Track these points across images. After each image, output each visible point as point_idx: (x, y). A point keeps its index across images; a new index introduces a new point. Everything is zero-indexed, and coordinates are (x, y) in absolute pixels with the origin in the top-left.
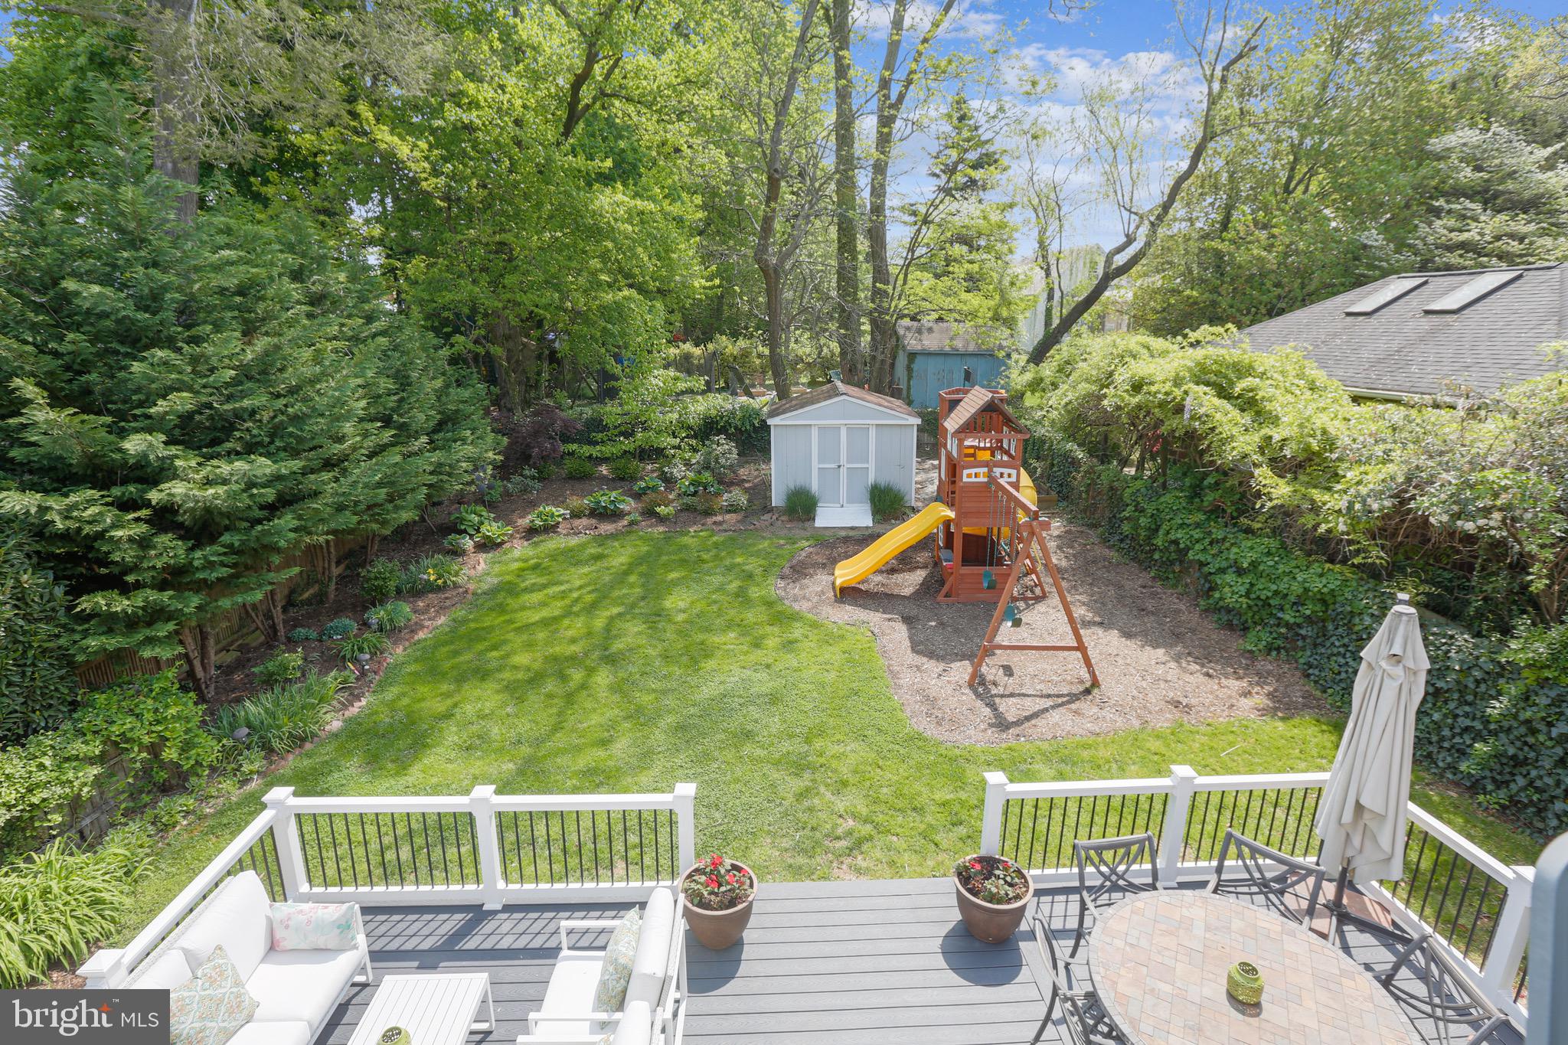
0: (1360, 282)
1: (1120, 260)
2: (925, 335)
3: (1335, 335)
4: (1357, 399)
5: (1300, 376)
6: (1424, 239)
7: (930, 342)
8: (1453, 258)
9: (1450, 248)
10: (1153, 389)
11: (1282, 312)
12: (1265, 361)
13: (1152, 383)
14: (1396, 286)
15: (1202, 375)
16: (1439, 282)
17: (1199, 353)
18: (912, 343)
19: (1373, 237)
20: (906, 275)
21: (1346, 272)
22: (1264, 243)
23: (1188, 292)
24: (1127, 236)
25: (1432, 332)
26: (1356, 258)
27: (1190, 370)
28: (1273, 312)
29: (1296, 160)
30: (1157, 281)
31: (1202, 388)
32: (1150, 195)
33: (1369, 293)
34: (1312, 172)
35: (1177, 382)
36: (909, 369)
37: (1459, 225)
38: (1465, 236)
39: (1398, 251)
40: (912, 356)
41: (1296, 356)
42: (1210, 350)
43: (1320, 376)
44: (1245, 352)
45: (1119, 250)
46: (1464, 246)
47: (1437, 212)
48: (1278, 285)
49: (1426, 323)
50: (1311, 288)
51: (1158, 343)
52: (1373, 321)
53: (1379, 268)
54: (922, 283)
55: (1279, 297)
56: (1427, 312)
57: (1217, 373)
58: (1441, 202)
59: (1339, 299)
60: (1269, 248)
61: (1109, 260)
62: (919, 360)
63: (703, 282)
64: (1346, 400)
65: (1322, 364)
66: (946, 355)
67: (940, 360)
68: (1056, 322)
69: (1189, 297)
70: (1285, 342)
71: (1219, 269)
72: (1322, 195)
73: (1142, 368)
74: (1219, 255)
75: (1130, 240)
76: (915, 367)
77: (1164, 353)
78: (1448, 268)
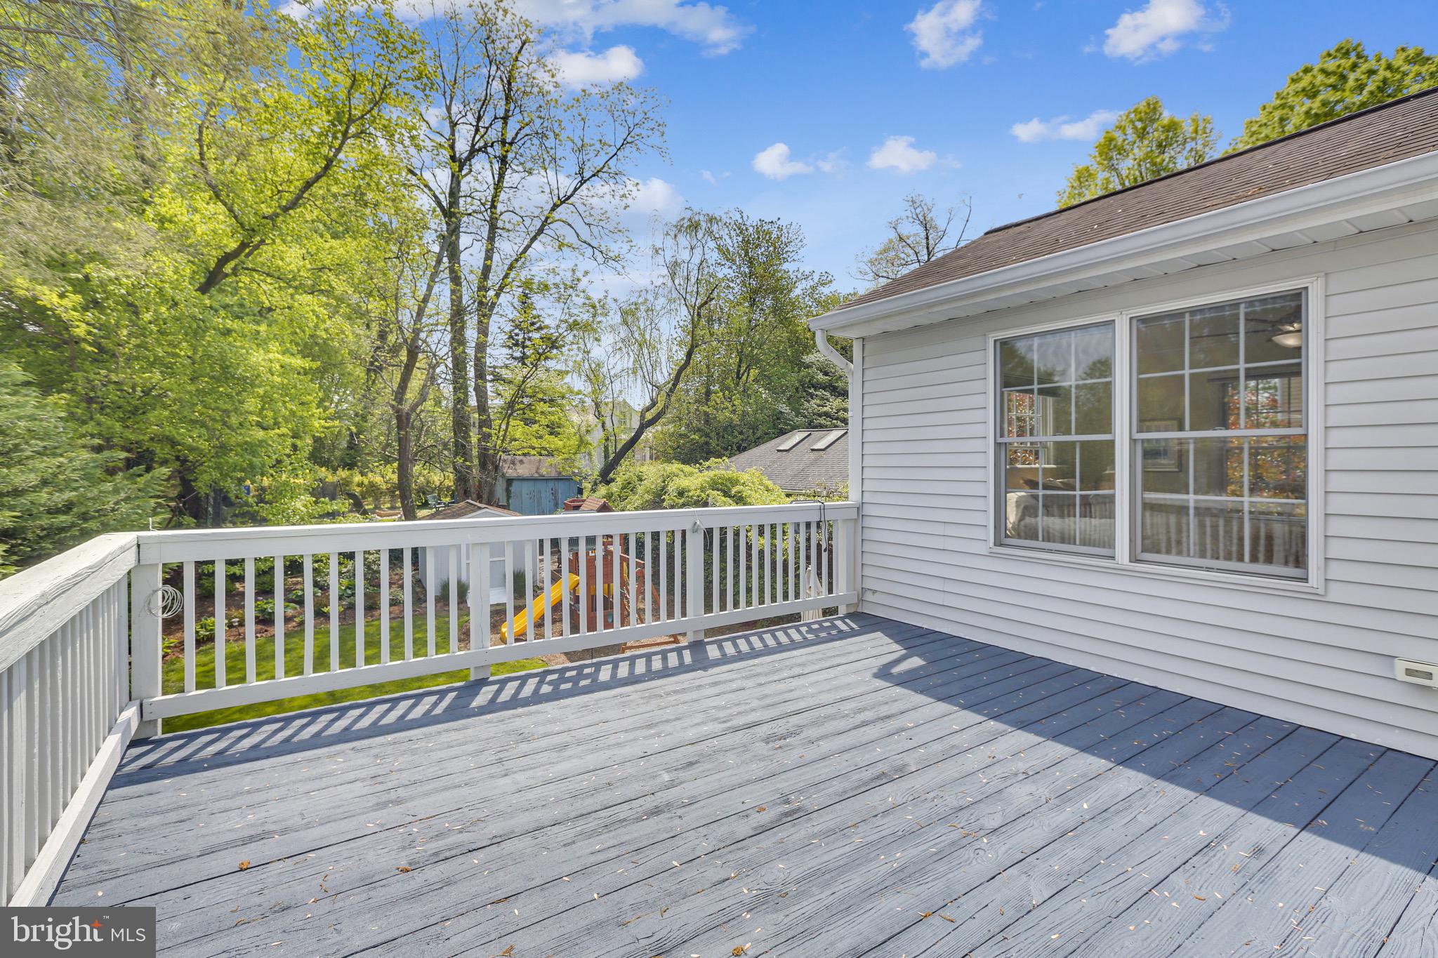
0: (782, 432)
1: (649, 416)
2: (518, 465)
3: (774, 462)
4: (788, 495)
5: (761, 484)
6: (807, 410)
7: (523, 470)
8: (822, 421)
9: (820, 415)
10: (690, 494)
11: (745, 449)
12: (744, 477)
13: (689, 491)
14: (798, 436)
15: (714, 485)
16: (816, 434)
17: (711, 473)
18: (510, 472)
19: (785, 408)
20: (508, 424)
21: (774, 427)
22: (731, 409)
23: (693, 437)
24: (652, 400)
25: (816, 460)
26: (778, 419)
27: (708, 482)
28: (741, 449)
29: (740, 360)
30: (671, 428)
31: (715, 492)
32: (663, 376)
33: (787, 439)
34: (748, 369)
35: (703, 489)
36: (508, 491)
37: (821, 403)
38: (825, 409)
39: (797, 416)
40: (510, 481)
41: (757, 474)
42: (717, 472)
43: (770, 483)
44: (733, 472)
45: (648, 409)
46: (827, 415)
47: (812, 396)
48: (741, 433)
49: (813, 455)
50: (759, 434)
51: (687, 468)
52: (790, 454)
53: (790, 425)
54: (518, 429)
55: (742, 440)
56: (813, 450)
57: (722, 484)
58: (812, 391)
59: (773, 442)
60: (734, 412)
61: (642, 416)
62: (515, 484)
63: (323, 422)
64: (783, 496)
65: (770, 479)
66: (535, 480)
67: (531, 483)
68: (612, 456)
69: (693, 439)
70: (751, 467)
71: (707, 422)
72: (756, 381)
73: (684, 483)
74: (706, 414)
75: (654, 403)
76: (513, 489)
77: (691, 474)
78: (821, 426)
